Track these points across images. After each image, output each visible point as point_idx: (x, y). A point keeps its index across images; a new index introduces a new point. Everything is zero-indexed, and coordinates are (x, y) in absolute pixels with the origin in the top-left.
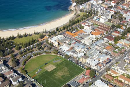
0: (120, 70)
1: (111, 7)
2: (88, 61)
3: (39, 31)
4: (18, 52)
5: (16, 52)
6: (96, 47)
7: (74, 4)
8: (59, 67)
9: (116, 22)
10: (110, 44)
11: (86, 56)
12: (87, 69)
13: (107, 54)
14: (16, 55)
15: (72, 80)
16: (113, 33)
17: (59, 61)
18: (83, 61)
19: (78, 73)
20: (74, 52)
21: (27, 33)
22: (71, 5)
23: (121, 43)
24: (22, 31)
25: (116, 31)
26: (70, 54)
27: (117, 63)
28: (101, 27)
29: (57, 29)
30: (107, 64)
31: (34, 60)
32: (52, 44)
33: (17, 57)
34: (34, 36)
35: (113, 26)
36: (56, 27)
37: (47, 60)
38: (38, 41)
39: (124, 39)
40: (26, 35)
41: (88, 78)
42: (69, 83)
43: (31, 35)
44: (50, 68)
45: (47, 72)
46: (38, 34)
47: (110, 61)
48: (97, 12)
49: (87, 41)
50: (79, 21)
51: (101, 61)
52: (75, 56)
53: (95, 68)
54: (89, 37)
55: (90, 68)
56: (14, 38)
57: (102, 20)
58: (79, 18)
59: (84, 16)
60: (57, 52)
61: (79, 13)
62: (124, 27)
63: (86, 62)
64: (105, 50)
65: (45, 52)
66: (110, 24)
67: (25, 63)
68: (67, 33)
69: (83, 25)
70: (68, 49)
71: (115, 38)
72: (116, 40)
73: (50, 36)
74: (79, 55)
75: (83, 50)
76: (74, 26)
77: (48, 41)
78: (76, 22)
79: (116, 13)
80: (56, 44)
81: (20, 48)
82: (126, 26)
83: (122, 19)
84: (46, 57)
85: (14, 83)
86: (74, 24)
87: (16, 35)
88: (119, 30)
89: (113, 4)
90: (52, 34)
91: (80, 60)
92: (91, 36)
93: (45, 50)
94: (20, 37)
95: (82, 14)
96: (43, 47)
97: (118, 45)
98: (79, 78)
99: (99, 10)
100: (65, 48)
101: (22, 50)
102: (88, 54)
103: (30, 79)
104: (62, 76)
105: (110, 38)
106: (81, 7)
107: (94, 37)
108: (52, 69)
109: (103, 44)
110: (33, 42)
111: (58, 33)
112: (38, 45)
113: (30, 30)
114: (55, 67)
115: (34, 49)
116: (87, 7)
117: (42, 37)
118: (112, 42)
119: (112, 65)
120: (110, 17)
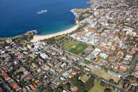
0: (104, 44)
1: (95, 21)
2: (90, 42)
3: (65, 34)
4: (58, 42)
5: (57, 42)
6: (92, 37)
7: (78, 21)
8: (78, 46)
9: (99, 26)
10: (98, 35)
11: (89, 41)
12: (90, 45)
13: (97, 39)
14: (57, 43)
15: (85, 50)
16: (98, 31)
17: (77, 44)
18: (88, 43)
19: (87, 48)
20: (83, 40)
21: (60, 35)
22: (76, 22)
23: (103, 34)
24: (58, 34)
25: (99, 30)
26: (81, 41)
27: (102, 41)
28: (93, 29)
29: (73, 32)
30: (98, 42)
31: (66, 45)
32: (72, 38)
33: (58, 44)
34: (63, 35)
35: (98, 28)
36: (72, 31)
37: (72, 44)
38: (65, 37)
39: (103, 32)
40: (59, 36)
41: (92, 49)
42: (84, 51)
43: (61, 36)
44: (74, 47)
45: (73, 48)
46: (64, 34)
47: (99, 41)
48: (89, 23)
49: (87, 35)
50: (82, 28)
51: (96, 42)
52: (84, 41)
53: (94, 45)
54: (88, 33)
55: (91, 45)
56: (54, 37)
57: (93, 26)
58: (82, 26)
59: (83, 25)
60: (75, 41)
61: (81, 24)
62: (102, 28)
63: (89, 43)
64: (96, 38)
65: (70, 41)
66: (96, 27)
67: (62, 46)
68: (78, 33)
69: (84, 29)
70: (80, 39)
71: (100, 32)
72: (100, 33)
73: (70, 35)
74: (86, 40)
75: (87, 39)
76: (80, 30)
77: (70, 37)
78: (81, 28)
79: (97, 23)
80: (74, 37)
81: (58, 41)
82: (103, 27)
83: (100, 25)
84: (71, 43)
85: (60, 53)
86: (80, 29)
87: (55, 36)
88: (101, 29)
89: (95, 20)
90: (71, 34)
91: (86, 43)
92: (89, 33)
93: (69, 40)
94: (57, 36)
95: (82, 25)
96: (68, 39)
97: (101, 35)
98: (87, 49)
99: (90, 23)
100: (78, 39)
101: (59, 41)
102: (90, 39)
103: (67, 52)
104: (80, 49)
105: (97, 33)
106: (81, 22)
107: (90, 33)
108: (75, 47)
109: (95, 35)
110: (63, 38)
111: (73, 33)
112: (66, 39)
113: (61, 33)
114: (76, 46)
115: (65, 41)
116: (84, 22)
117: (67, 35)
118: (99, 34)
119: (101, 42)
120: (95, 24)
